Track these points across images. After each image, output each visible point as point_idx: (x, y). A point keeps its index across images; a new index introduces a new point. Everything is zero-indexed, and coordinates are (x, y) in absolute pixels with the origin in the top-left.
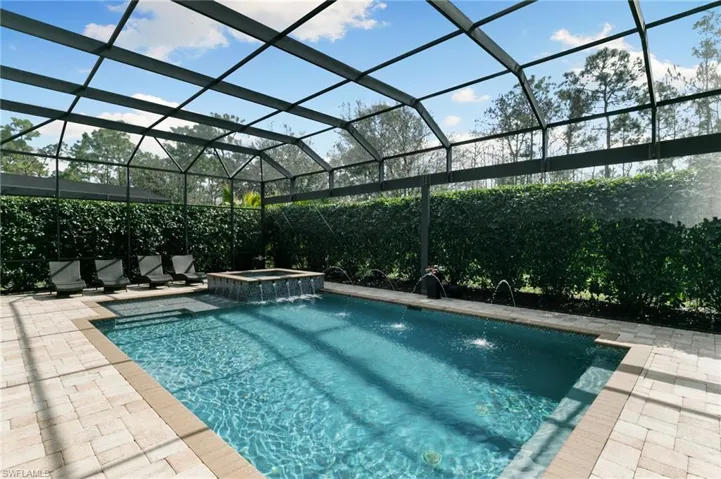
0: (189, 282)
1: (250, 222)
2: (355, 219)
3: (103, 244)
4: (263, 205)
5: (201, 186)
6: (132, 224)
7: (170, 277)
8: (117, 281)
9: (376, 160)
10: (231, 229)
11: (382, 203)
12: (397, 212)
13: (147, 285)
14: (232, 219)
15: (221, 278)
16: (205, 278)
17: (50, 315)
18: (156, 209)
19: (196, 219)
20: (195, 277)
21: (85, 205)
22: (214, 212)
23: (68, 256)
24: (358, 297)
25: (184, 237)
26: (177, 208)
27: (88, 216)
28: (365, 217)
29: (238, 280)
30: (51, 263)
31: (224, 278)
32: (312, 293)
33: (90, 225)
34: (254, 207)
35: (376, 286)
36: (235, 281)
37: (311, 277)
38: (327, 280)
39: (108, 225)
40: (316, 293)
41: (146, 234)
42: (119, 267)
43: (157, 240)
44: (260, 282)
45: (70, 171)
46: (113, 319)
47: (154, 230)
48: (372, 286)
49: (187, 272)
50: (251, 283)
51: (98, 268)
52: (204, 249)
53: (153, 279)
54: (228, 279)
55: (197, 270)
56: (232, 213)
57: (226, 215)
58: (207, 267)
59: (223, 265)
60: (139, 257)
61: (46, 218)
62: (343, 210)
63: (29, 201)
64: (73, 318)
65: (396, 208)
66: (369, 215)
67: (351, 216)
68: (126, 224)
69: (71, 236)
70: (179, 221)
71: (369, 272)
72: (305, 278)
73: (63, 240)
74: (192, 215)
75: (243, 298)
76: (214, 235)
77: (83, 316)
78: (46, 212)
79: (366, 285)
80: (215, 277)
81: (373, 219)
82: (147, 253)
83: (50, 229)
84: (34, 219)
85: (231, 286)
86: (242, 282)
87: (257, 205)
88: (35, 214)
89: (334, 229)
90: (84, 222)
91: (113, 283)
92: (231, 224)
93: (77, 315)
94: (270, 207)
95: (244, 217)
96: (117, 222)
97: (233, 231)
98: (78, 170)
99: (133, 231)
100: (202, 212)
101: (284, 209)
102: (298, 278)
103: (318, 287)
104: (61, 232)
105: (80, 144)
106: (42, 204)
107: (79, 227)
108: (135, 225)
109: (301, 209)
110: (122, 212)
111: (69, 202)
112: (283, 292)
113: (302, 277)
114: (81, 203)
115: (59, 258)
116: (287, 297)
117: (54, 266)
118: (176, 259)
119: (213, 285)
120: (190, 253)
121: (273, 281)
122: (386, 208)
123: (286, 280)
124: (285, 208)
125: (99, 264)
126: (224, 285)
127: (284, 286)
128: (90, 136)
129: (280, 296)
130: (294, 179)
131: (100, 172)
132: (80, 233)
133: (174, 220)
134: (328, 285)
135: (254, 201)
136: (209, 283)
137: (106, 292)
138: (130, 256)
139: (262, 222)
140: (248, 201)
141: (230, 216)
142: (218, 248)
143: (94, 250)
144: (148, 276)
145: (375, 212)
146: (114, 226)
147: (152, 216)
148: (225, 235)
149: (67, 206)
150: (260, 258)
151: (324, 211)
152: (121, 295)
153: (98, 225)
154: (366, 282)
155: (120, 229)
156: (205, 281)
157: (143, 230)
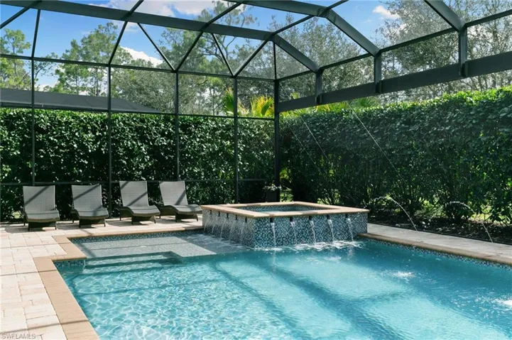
0: (180, 217)
1: (259, 138)
2: (416, 127)
3: (81, 166)
4: (277, 113)
5: (200, 98)
6: (114, 140)
7: (155, 210)
8: (95, 212)
9: (454, 29)
10: (234, 146)
11: (462, 100)
12: (491, 111)
13: (129, 220)
14: (235, 132)
15: (219, 212)
16: (200, 212)
17: (14, 250)
18: (142, 121)
19: (190, 133)
20: (188, 210)
21: (62, 117)
22: (212, 124)
23: (43, 179)
24: (425, 249)
25: (175, 157)
26: (166, 120)
27: (66, 131)
28: (432, 123)
29: (242, 216)
30: (25, 188)
31: (223, 212)
32: (349, 239)
33: (68, 142)
34: (266, 116)
35: (453, 233)
36: (237, 216)
37: (347, 215)
38: (371, 221)
39: (88, 141)
40: (356, 239)
41: (130, 153)
42: (97, 194)
43: (143, 161)
44: (272, 219)
45: (59, 86)
46: (81, 260)
47: (139, 147)
48: (444, 233)
49: (178, 203)
50: (258, 219)
51: (74, 196)
52: (199, 173)
53: (136, 210)
54: (228, 214)
55: (190, 202)
56: (236, 125)
57: (228, 128)
58: (204, 198)
59: (224, 196)
60: (122, 183)
61: (21, 134)
62: (396, 115)
63: (5, 114)
64: (35, 256)
65: (488, 107)
66: (440, 120)
67: (409, 122)
68: (107, 140)
69: (47, 156)
70: (169, 136)
71: (439, 212)
72: (338, 215)
73: (38, 160)
74: (185, 127)
75: (248, 241)
76: (213, 155)
77: (47, 255)
78: (22, 125)
79: (436, 232)
80: (211, 210)
81: (446, 125)
82: (130, 178)
83: (26, 147)
84: (9, 135)
85: (232, 223)
86: (246, 218)
87: (268, 114)
88: (11, 128)
89: (383, 144)
90: (61, 137)
91: (90, 215)
92: (234, 139)
93: (41, 252)
94: (286, 116)
95: (251, 130)
96: (98, 138)
97: (237, 150)
98: (68, 85)
99: (115, 148)
100: (197, 124)
101: (305, 117)
102: (328, 216)
103: (359, 229)
104: (37, 151)
105: (68, 54)
106: (18, 117)
107: (55, 144)
108: (117, 142)
109: (331, 117)
110: (103, 126)
111: (46, 114)
112: (305, 235)
113: (333, 214)
114: (59, 113)
115: (34, 182)
116: (311, 242)
117: (28, 191)
118: (164, 186)
119: (209, 222)
120: (182, 179)
121: (291, 218)
122: (470, 107)
123: (310, 217)
124: (308, 116)
125: (76, 190)
126: (224, 222)
127: (307, 226)
128: (79, 43)
129: (300, 241)
130: (320, 72)
131: (89, 86)
132: (57, 152)
133: (163, 135)
134: (373, 229)
135: (265, 109)
136: (204, 220)
137: (81, 226)
138: (111, 182)
139: (276, 137)
140: (258, 108)
141: (233, 130)
142: (217, 173)
143: (71, 173)
144: (131, 207)
145: (450, 114)
146: (94, 143)
147: (138, 130)
148: (227, 156)
149: (43, 118)
150: (273, 187)
151: (367, 117)
152: (98, 230)
153: (77, 142)
154: (435, 226)
155: (100, 145)
156: (200, 216)
157: (126, 148)
